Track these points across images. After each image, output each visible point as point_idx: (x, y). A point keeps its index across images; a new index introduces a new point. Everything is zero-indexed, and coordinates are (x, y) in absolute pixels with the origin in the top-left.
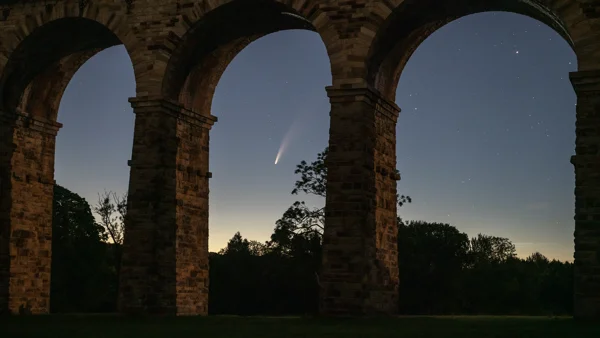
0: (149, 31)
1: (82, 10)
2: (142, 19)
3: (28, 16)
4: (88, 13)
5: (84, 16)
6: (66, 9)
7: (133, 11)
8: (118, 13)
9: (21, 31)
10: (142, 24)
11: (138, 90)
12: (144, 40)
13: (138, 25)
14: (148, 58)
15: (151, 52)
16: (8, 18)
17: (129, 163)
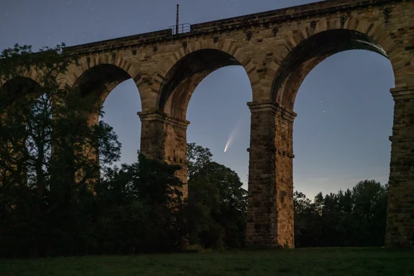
0: (406, 35)
1: (343, 23)
2: (399, 26)
3: (294, 32)
4: (348, 25)
5: (345, 27)
6: (328, 23)
7: (389, 20)
8: (376, 23)
9: (290, 44)
10: (399, 30)
11: (397, 82)
12: (402, 42)
13: (395, 31)
14: (406, 56)
15: (408, 52)
16: (277, 34)
17: (390, 138)
